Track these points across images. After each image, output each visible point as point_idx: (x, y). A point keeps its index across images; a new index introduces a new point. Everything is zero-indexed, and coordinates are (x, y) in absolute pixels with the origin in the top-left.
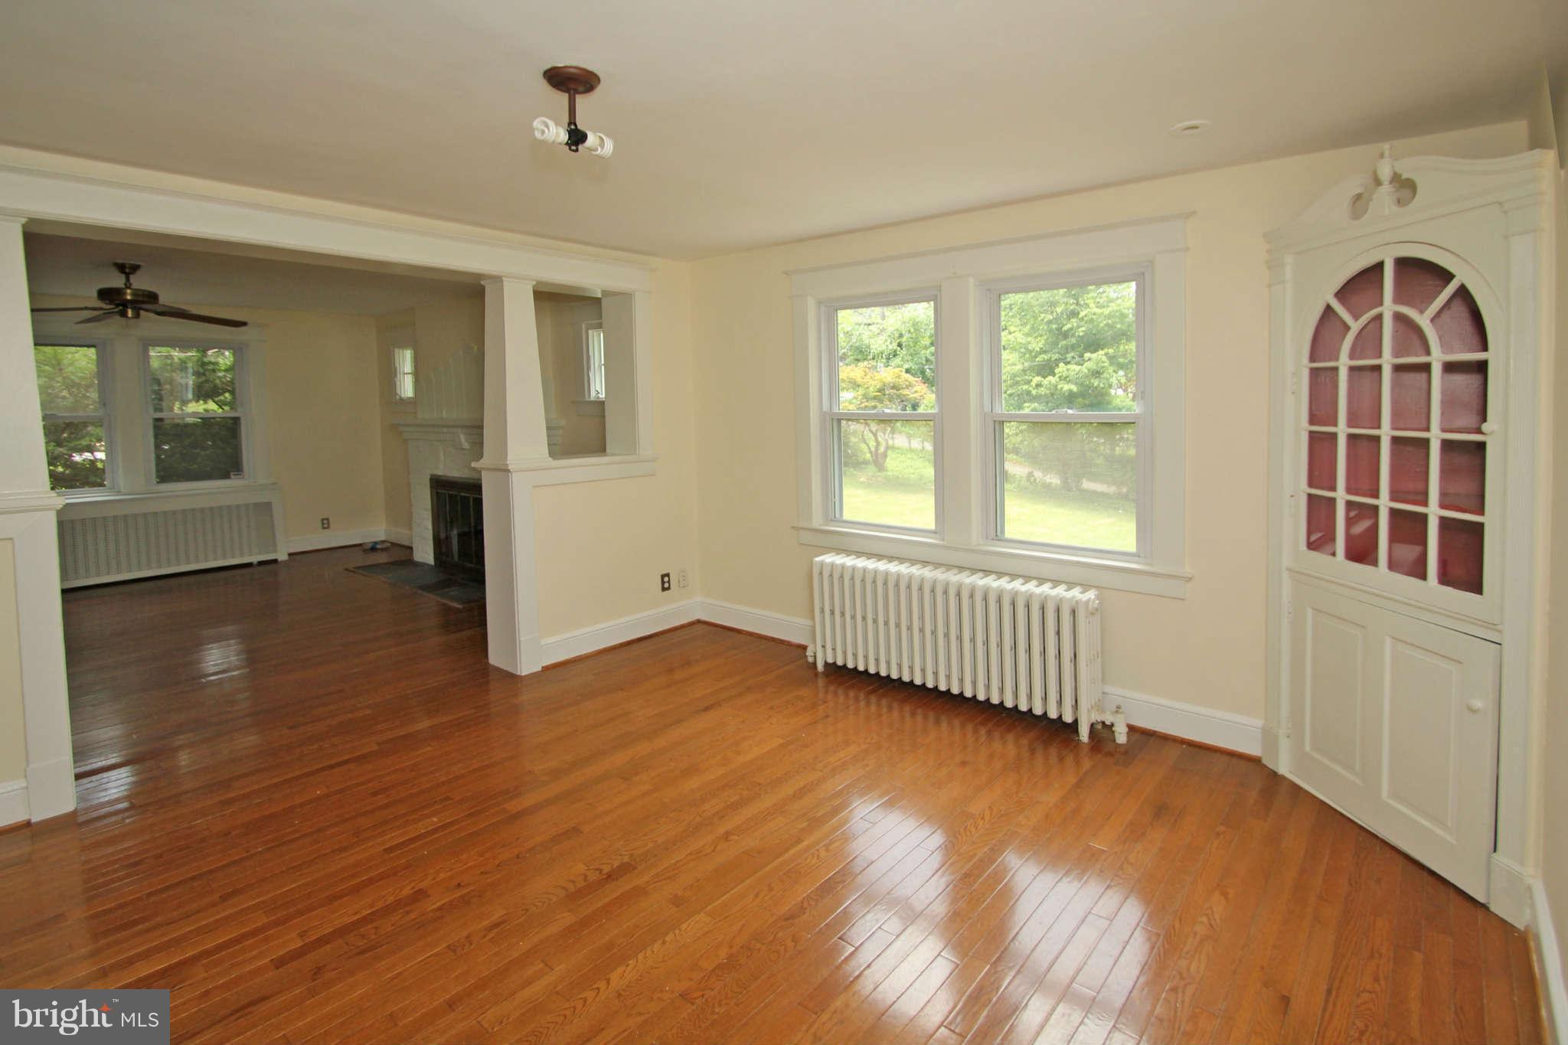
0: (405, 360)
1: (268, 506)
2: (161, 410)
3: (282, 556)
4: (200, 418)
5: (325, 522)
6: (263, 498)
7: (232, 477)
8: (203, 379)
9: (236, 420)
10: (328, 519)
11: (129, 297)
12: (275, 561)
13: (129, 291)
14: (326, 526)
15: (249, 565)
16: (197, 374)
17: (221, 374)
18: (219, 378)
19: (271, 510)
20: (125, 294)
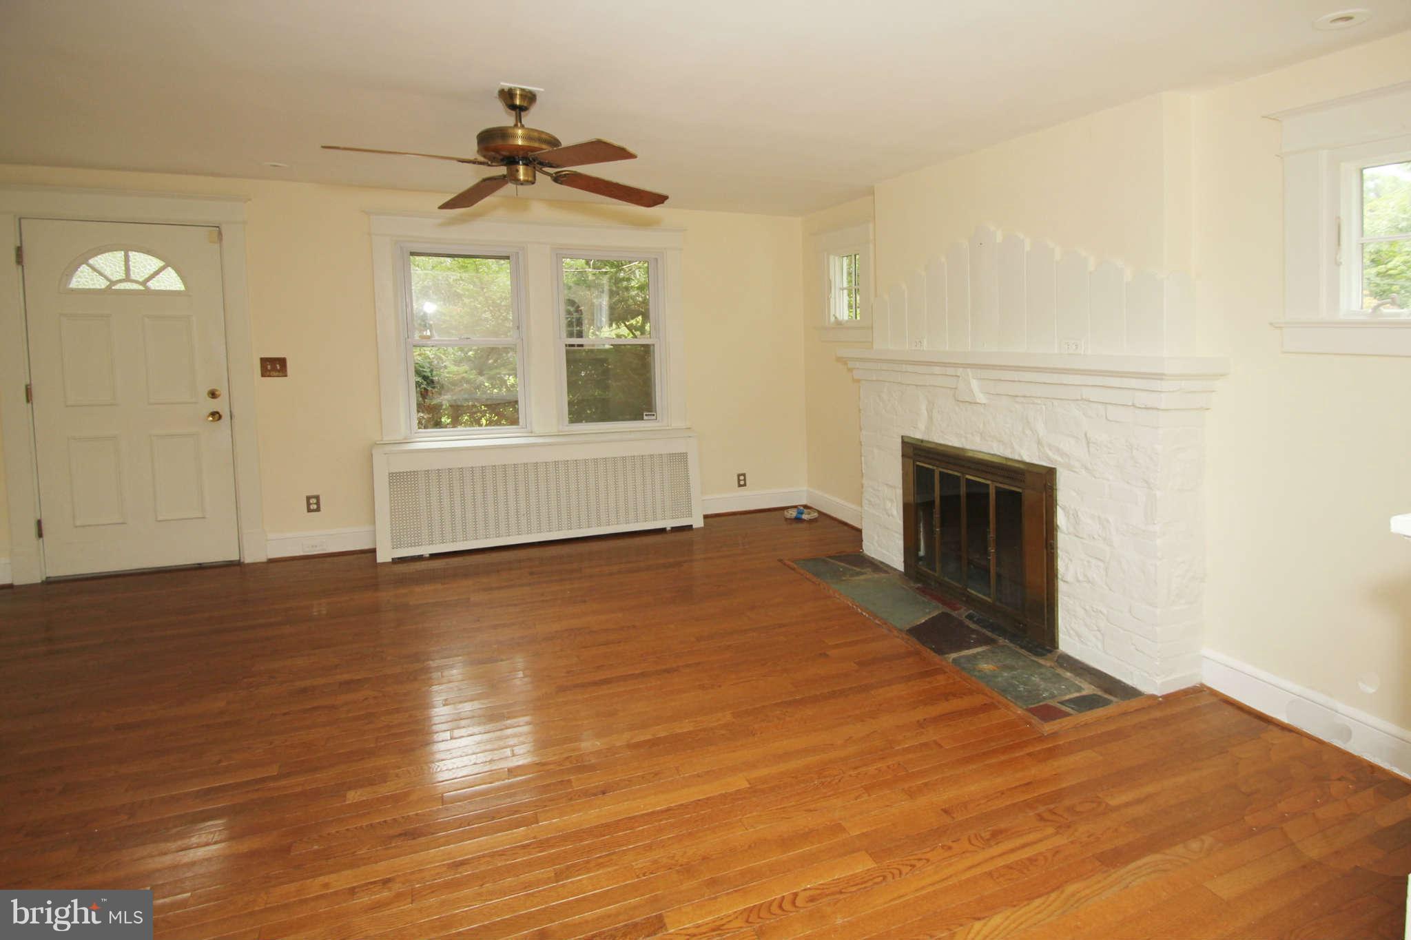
0: (839, 271)
1: (682, 458)
2: (580, 335)
3: (698, 523)
4: (612, 345)
5: (742, 478)
6: (677, 447)
7: (645, 417)
8: (616, 299)
9: (647, 350)
10: (744, 475)
11: (520, 142)
12: (690, 527)
13: (520, 132)
14: (742, 483)
15: (663, 531)
16: (612, 294)
17: (633, 293)
18: (633, 298)
19: (686, 462)
20: (514, 136)
